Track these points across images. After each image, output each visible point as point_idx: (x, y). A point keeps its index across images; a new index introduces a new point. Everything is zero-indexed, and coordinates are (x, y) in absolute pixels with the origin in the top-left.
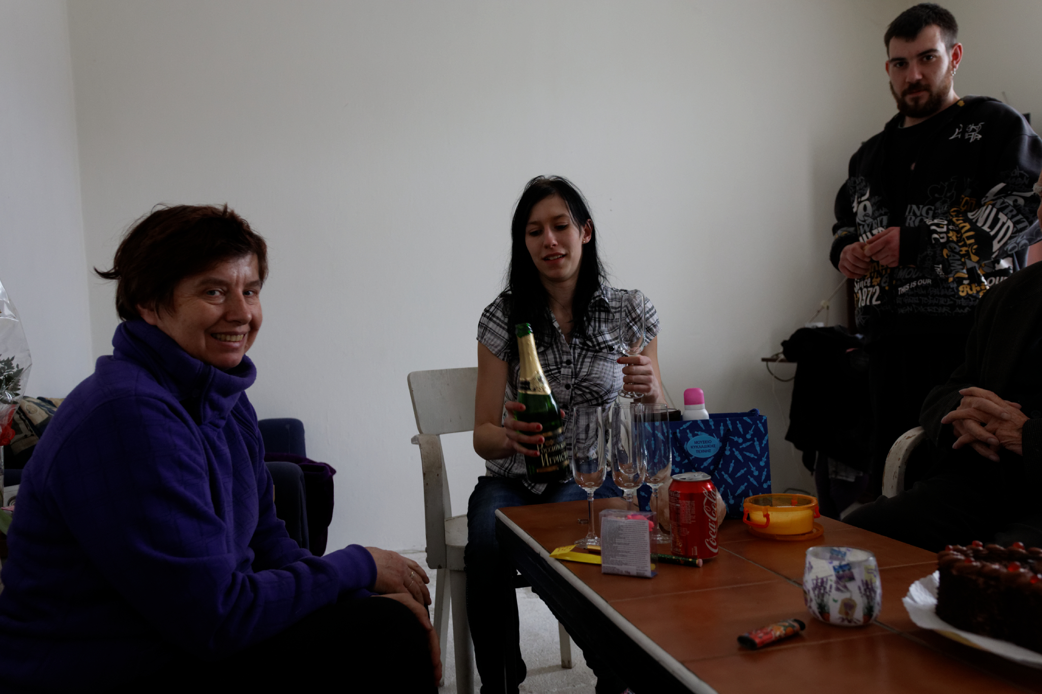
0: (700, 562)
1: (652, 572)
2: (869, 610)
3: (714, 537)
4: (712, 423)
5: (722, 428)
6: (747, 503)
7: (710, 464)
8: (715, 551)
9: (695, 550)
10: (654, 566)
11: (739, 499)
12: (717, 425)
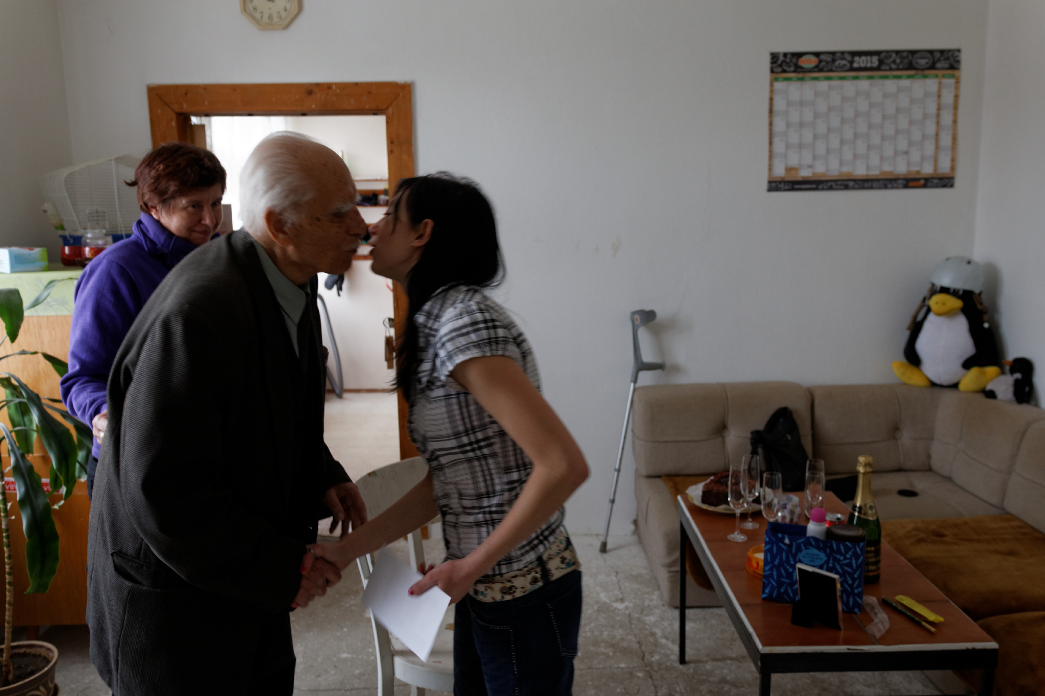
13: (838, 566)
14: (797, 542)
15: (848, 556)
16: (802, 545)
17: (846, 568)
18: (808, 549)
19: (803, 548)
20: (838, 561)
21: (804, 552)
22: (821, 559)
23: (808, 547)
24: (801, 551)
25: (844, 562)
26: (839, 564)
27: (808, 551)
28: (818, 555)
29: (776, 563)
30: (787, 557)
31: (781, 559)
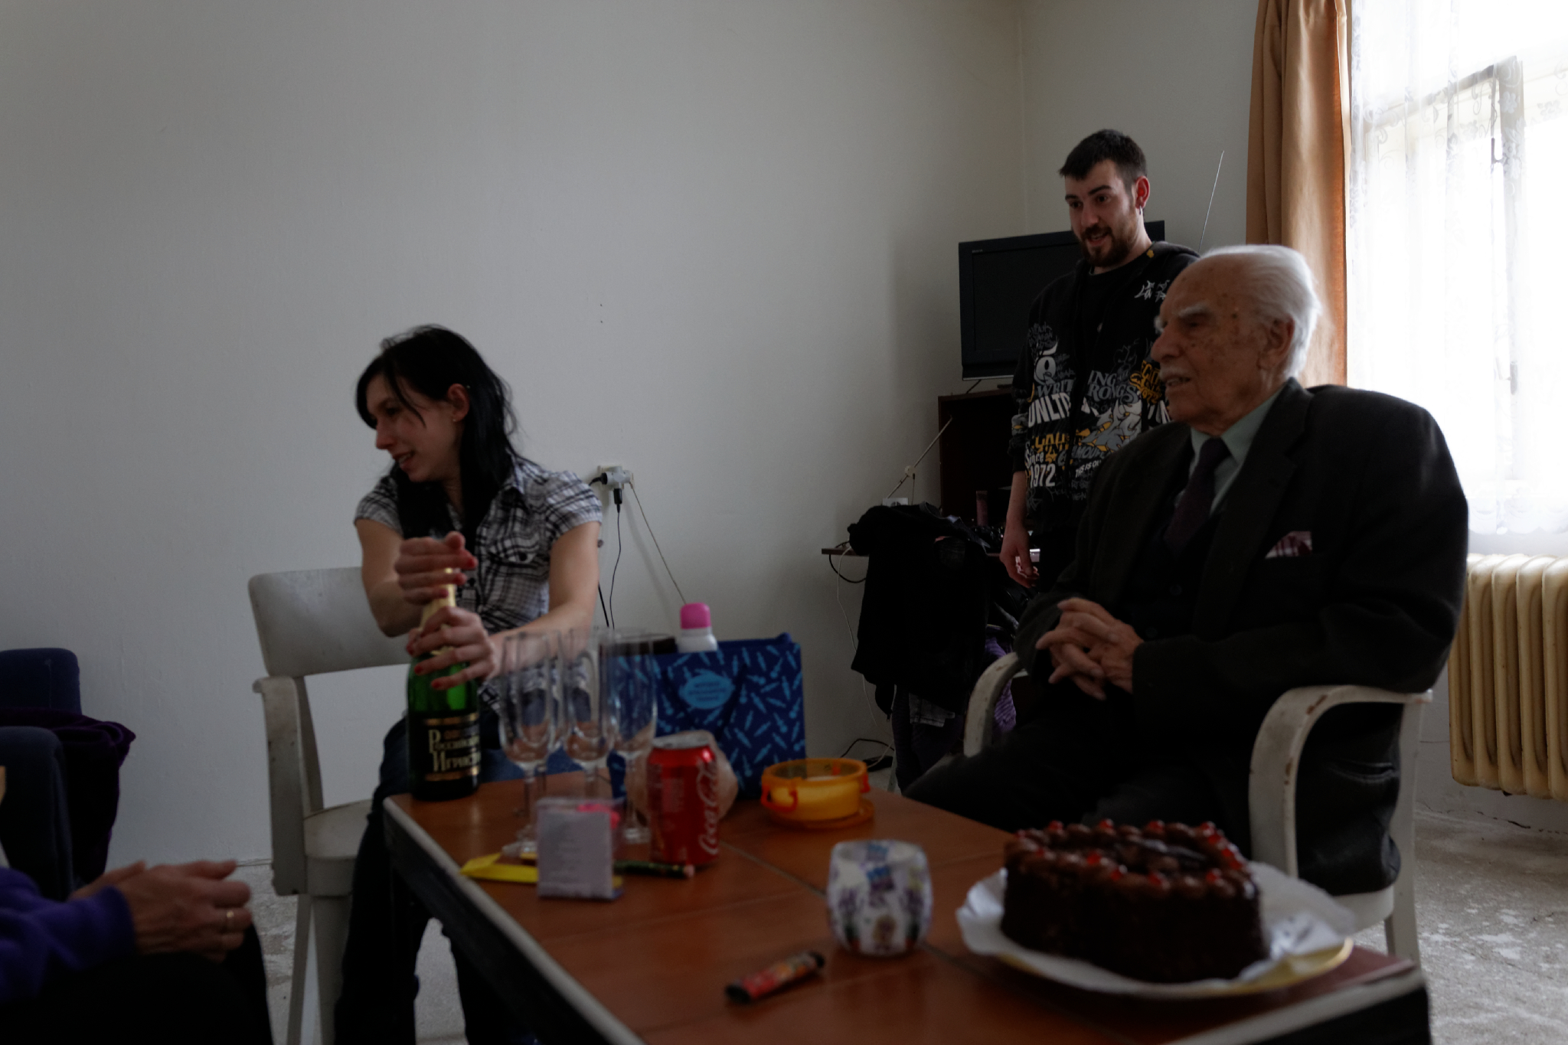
0: (690, 870)
1: (616, 890)
2: (914, 931)
3: (712, 831)
4: (720, 656)
5: (735, 663)
6: (768, 776)
7: (717, 719)
8: (714, 852)
9: (683, 853)
10: (618, 881)
11: (758, 769)
12: (728, 658)
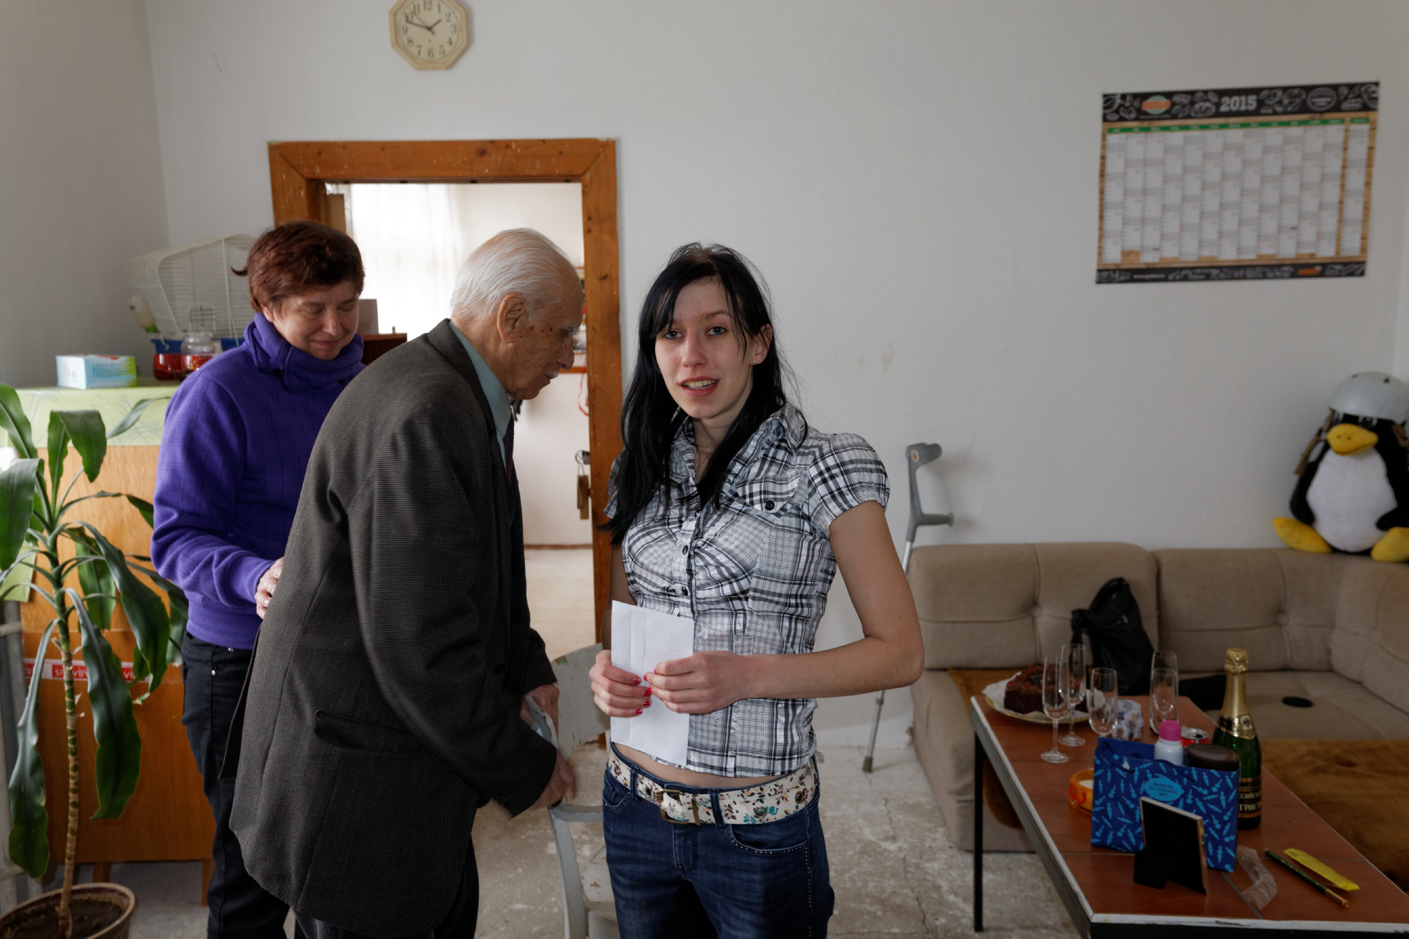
13: (1199, 804)
14: (1141, 767)
15: (1214, 789)
16: (1148, 771)
17: (1212, 807)
18: (1157, 777)
19: (1149, 775)
20: (1200, 796)
21: (1151, 781)
22: (1175, 792)
23: (1156, 774)
24: (1147, 779)
25: (1209, 798)
26: (1201, 800)
27: (1156, 780)
28: (1172, 787)
29: (1111, 795)
30: (1127, 788)
31: (1118, 789)
